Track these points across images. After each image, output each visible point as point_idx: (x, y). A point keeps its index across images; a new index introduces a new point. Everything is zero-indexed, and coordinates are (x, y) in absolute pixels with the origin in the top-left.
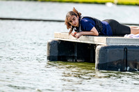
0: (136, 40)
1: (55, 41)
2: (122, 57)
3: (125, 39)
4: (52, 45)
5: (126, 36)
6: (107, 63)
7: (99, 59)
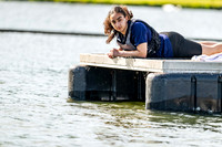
0: (211, 64)
1: (80, 68)
2: (188, 92)
3: (193, 64)
4: (76, 74)
5: (195, 59)
6: (164, 102)
7: (151, 95)
